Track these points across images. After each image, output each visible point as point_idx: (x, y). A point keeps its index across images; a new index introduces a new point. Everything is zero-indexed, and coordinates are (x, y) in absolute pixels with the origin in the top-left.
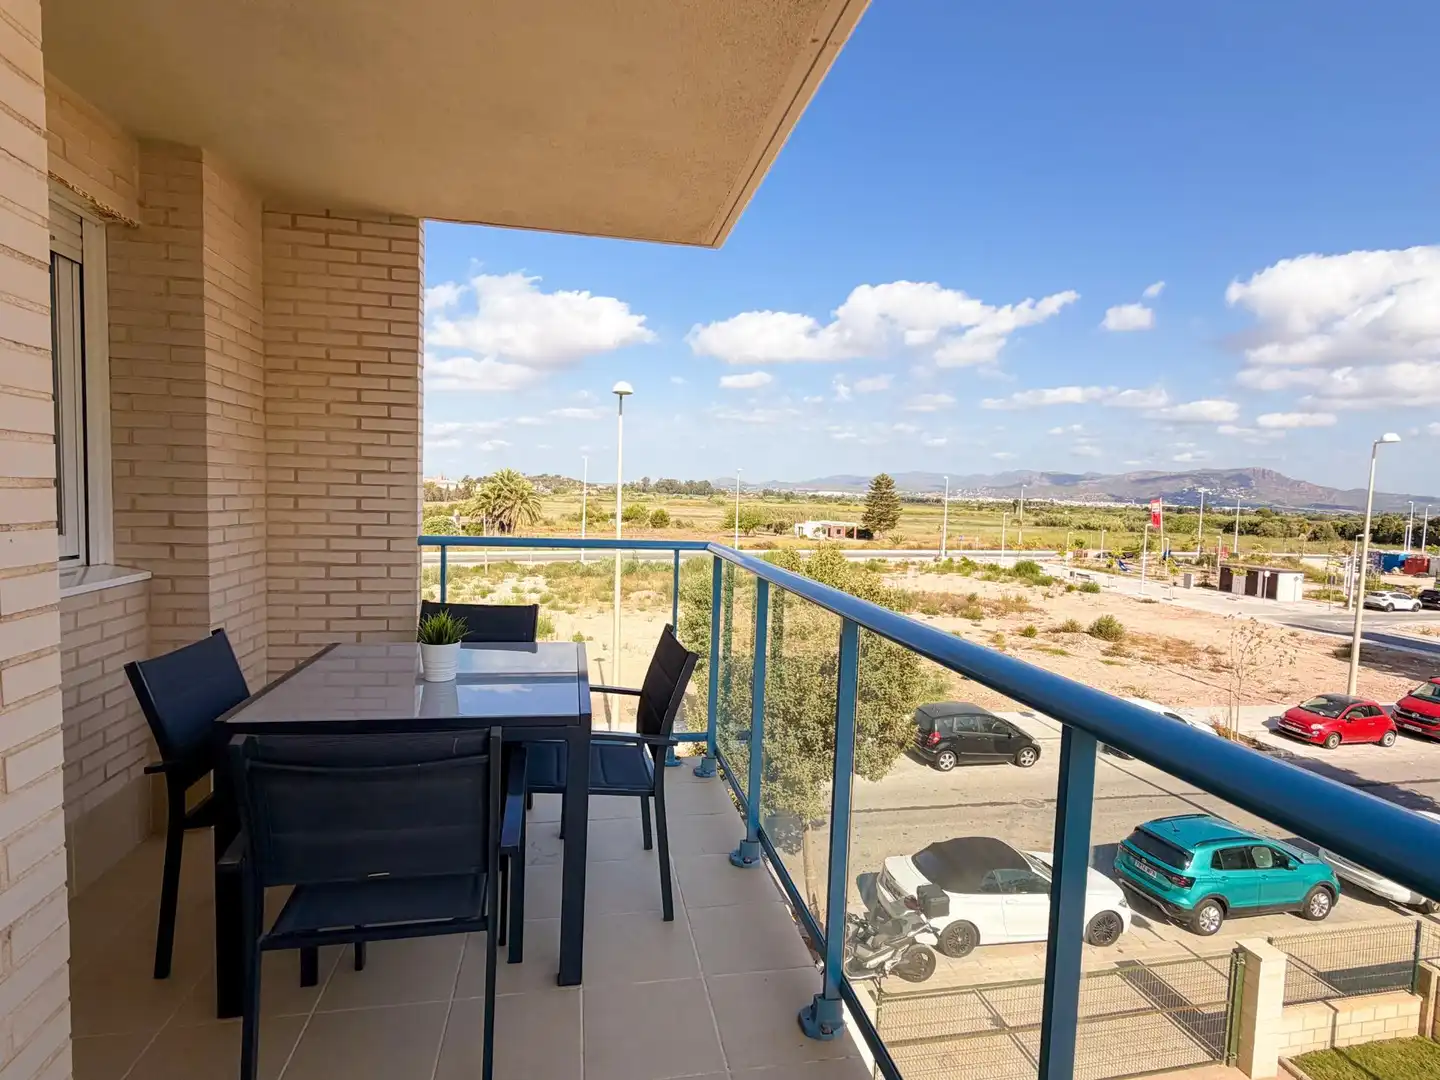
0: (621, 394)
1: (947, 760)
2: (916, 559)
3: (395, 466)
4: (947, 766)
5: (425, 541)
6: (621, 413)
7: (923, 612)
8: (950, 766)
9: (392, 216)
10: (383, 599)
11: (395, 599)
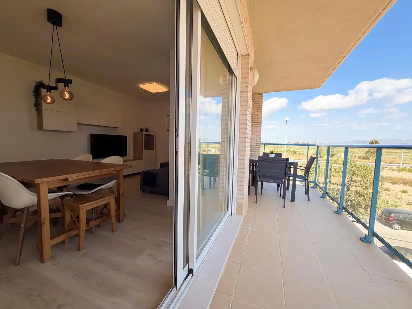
0: (287, 120)
1: (397, 226)
2: (388, 166)
3: (258, 132)
4: (397, 228)
5: (261, 144)
6: (286, 125)
7: (390, 183)
8: (398, 229)
9: (259, 94)
10: (255, 153)
11: (257, 153)
